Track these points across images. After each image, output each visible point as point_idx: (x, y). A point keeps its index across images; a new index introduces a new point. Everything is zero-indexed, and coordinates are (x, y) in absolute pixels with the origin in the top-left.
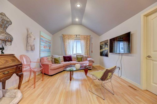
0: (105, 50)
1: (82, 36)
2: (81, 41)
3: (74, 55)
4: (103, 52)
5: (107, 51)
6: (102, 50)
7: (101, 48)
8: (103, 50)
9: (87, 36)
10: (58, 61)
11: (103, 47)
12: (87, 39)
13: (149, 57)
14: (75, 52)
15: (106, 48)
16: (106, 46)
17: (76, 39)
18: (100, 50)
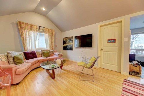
0: (69, 45)
1: (46, 29)
2: (46, 34)
3: (37, 49)
4: (67, 46)
5: (71, 46)
6: (65, 45)
7: (64, 43)
8: (67, 44)
9: (52, 30)
10: (21, 60)
11: (67, 42)
12: (52, 33)
13: (101, 49)
14: (37, 47)
15: (70, 43)
16: (71, 42)
17: (39, 32)
18: (64, 44)
